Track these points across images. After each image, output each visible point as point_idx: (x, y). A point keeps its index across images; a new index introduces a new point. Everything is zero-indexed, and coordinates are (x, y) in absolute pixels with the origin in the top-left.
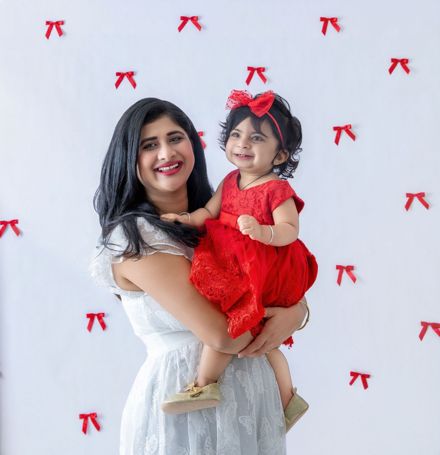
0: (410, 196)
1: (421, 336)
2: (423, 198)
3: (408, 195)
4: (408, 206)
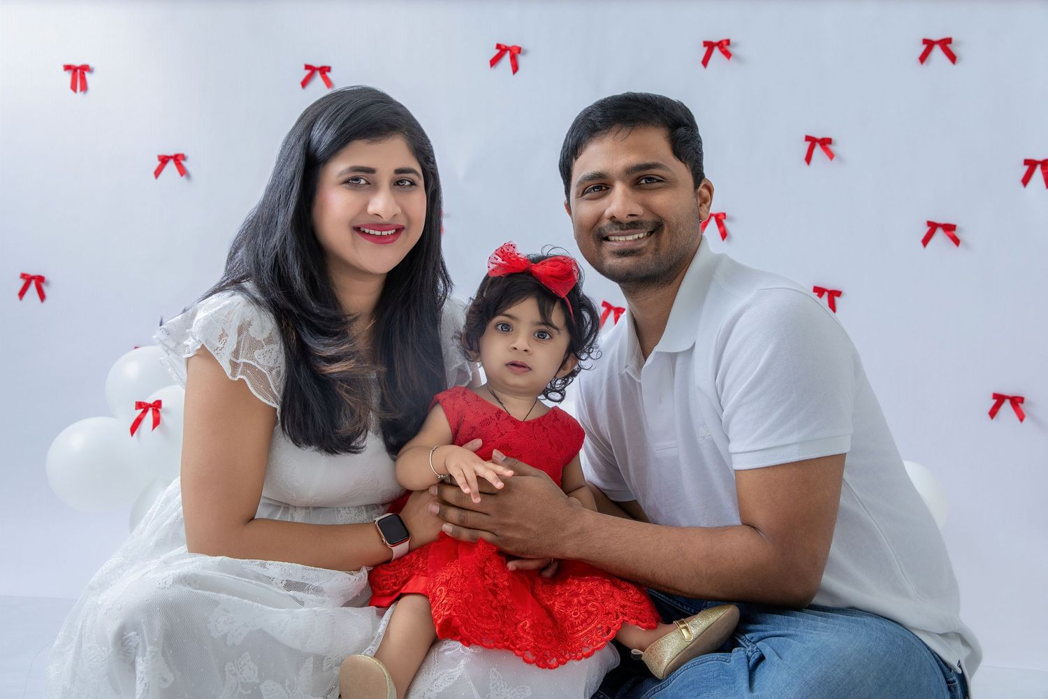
0: (929, 44)
1: (926, 241)
2: (949, 46)
3: (925, 41)
4: (923, 58)
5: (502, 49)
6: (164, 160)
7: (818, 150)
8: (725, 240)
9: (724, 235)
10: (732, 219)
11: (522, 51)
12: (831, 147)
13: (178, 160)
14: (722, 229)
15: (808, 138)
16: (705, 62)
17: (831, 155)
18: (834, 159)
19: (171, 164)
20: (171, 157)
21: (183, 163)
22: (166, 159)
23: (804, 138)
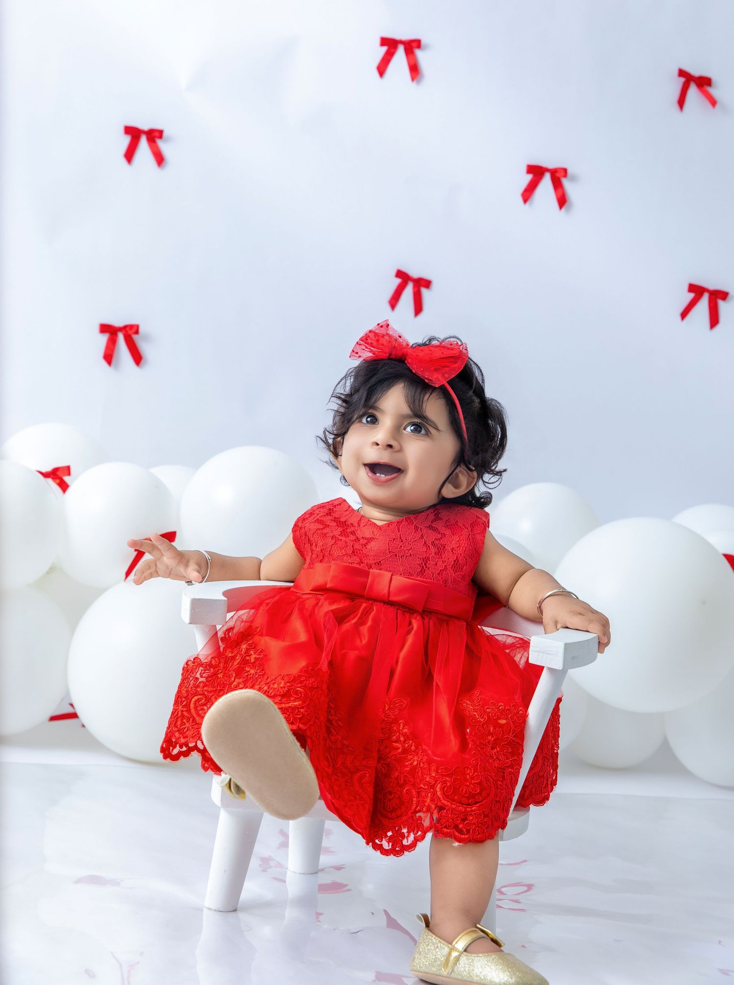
7: (693, 91)
8: (564, 208)
9: (562, 201)
10: (574, 179)
12: (712, 91)
14: (560, 191)
15: (682, 73)
17: (713, 102)
18: (717, 106)
23: (676, 72)
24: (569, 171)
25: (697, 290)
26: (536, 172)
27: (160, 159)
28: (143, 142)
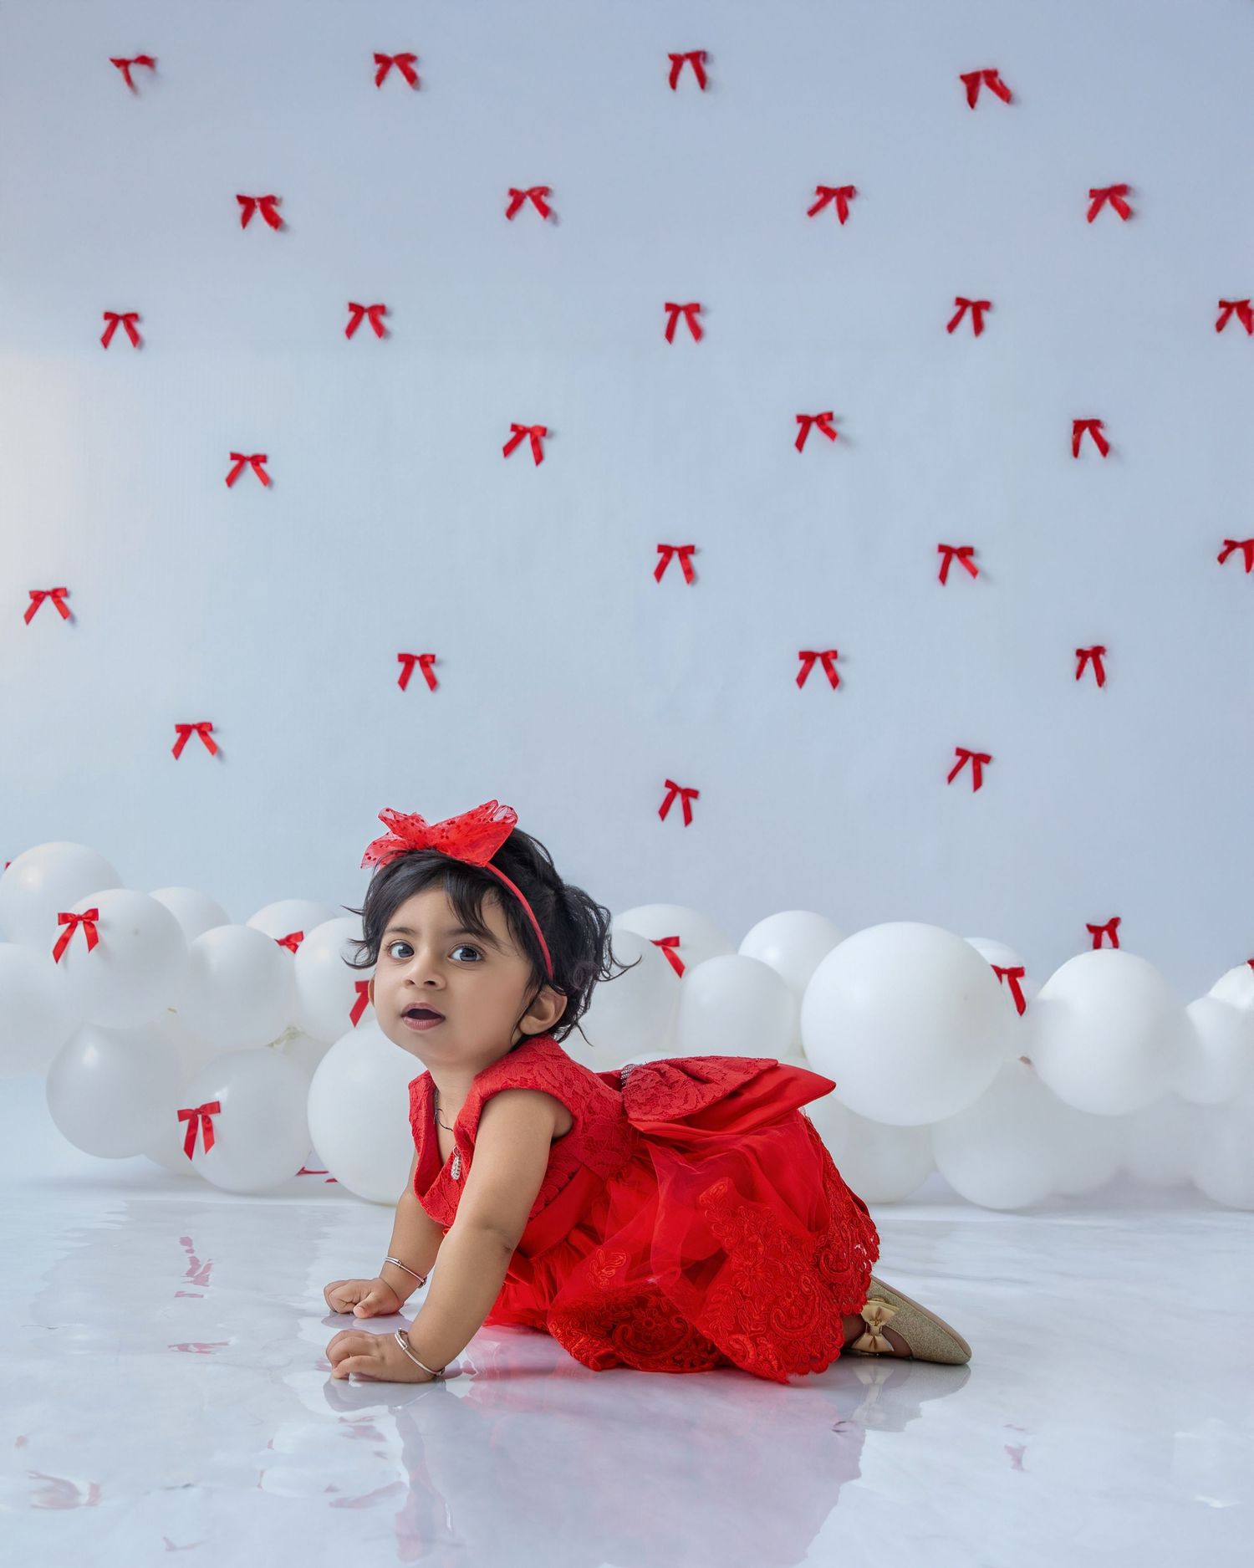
5: (519, 432)
6: (38, 597)
7: (955, 563)
8: (837, 689)
9: (835, 681)
10: (844, 660)
11: (547, 433)
12: (975, 560)
13: (58, 597)
14: (832, 674)
15: (942, 548)
16: (800, 444)
17: (974, 572)
18: (978, 576)
19: (48, 602)
20: (48, 593)
21: (64, 600)
22: (41, 596)
23: (936, 548)
24: (840, 653)
25: (963, 754)
26: (808, 657)
27: (432, 683)
28: (417, 667)
